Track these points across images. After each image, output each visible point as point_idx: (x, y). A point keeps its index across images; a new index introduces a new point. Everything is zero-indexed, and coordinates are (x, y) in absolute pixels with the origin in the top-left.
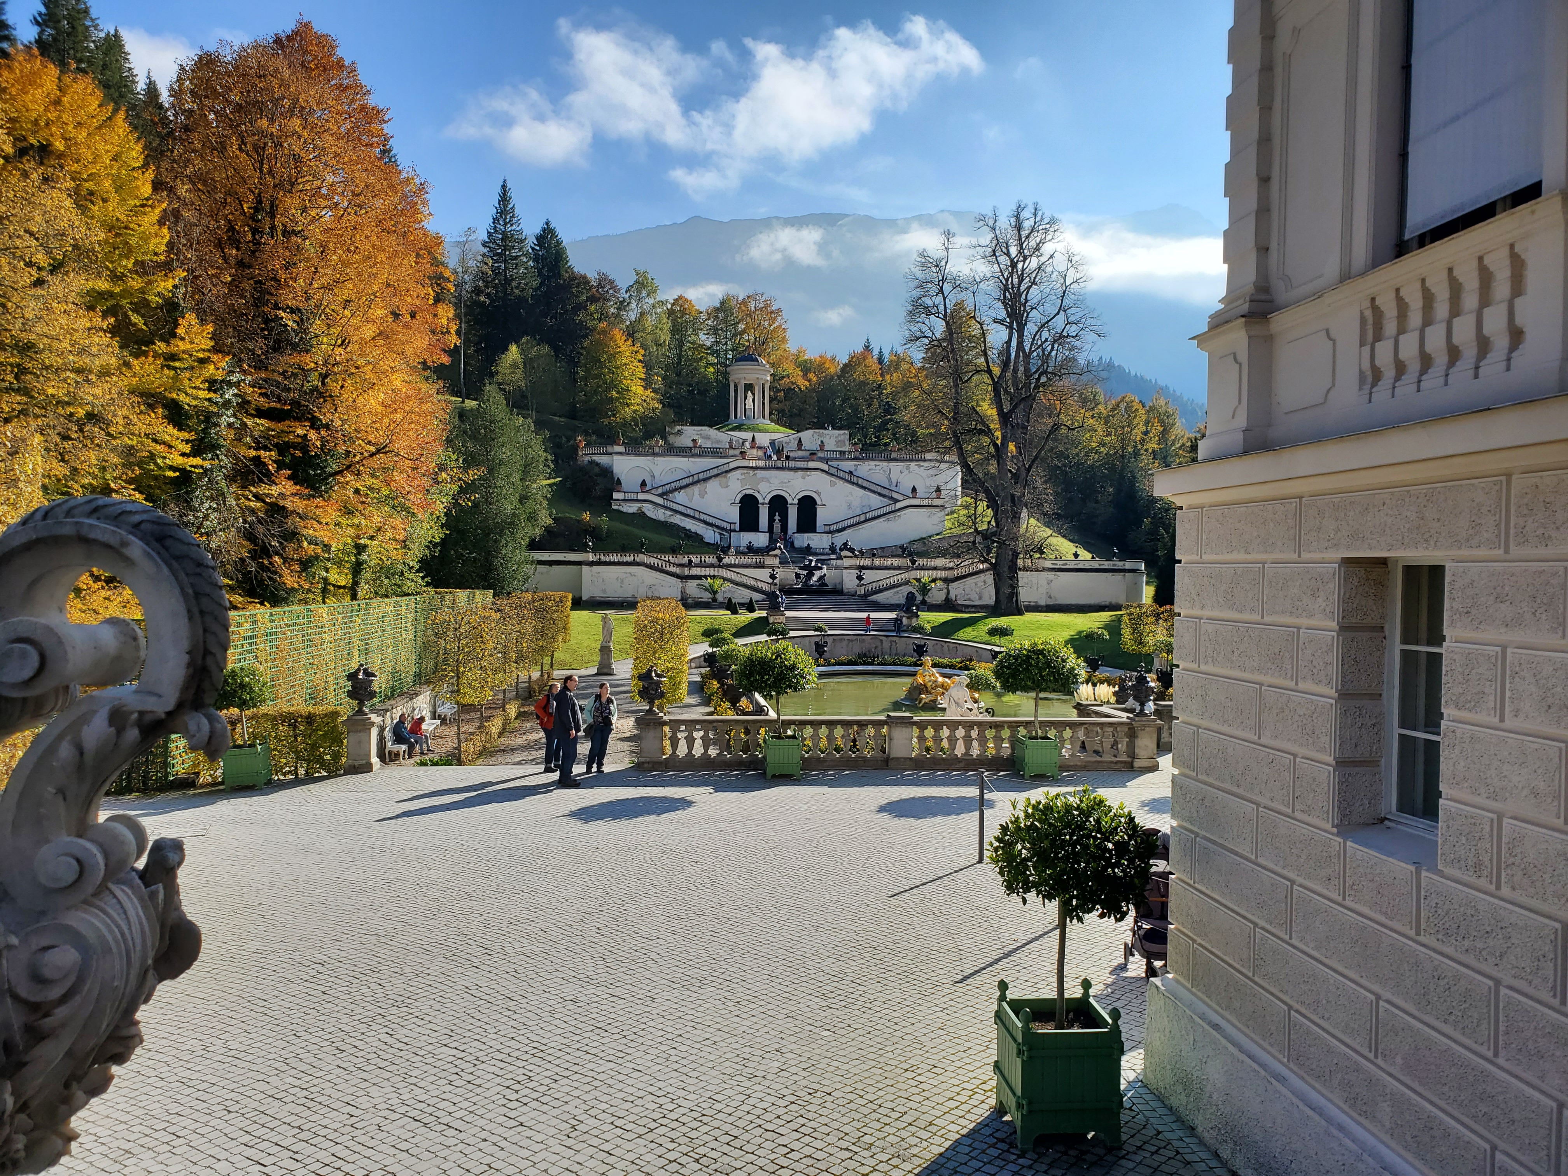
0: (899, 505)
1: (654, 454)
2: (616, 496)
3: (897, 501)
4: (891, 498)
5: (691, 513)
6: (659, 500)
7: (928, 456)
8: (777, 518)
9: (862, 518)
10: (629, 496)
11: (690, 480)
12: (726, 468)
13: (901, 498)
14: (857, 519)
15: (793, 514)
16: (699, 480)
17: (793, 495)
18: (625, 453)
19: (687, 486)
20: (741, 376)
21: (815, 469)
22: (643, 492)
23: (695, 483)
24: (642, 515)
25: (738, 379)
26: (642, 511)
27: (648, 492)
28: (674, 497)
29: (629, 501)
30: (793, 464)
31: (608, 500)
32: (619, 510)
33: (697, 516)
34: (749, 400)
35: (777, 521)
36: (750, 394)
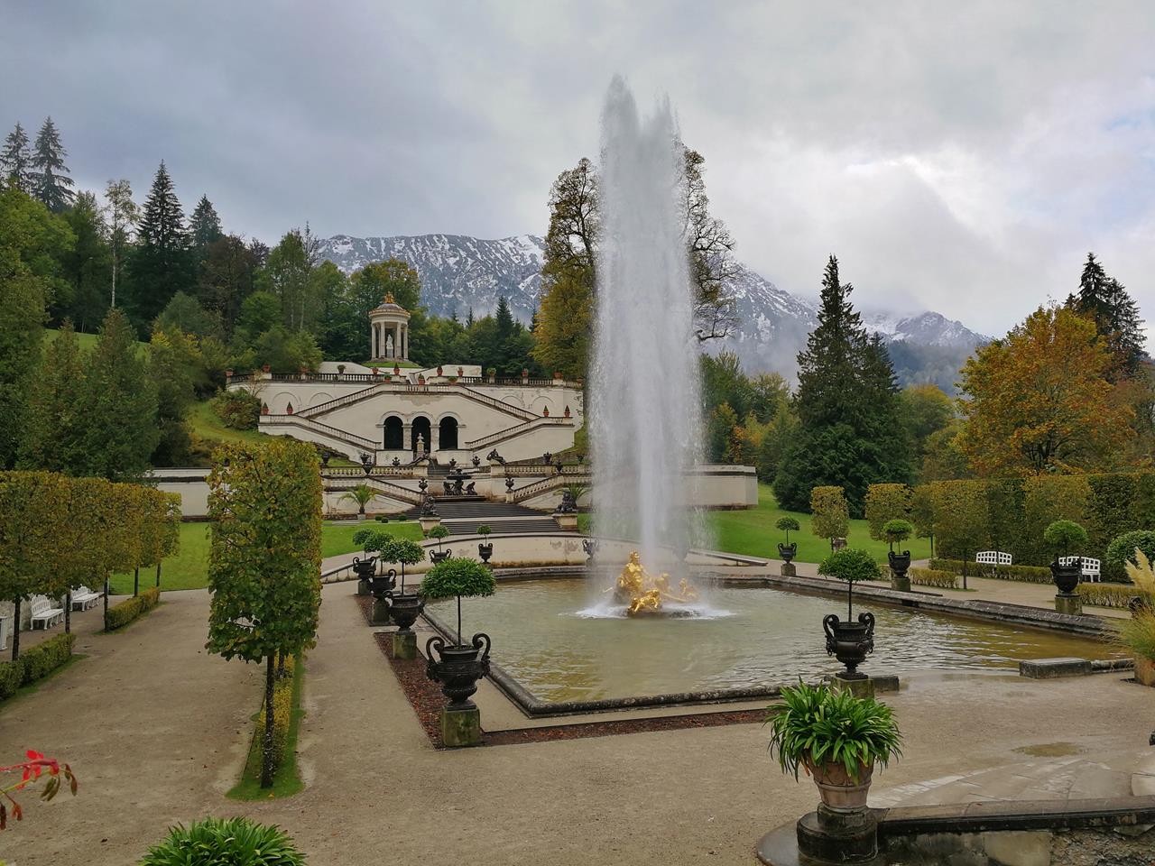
1: (300, 381)
3: (529, 421)
4: (525, 419)
5: (337, 434)
6: (306, 423)
8: (420, 437)
9: (501, 437)
10: (277, 420)
11: (337, 404)
12: (371, 393)
13: (534, 418)
15: (435, 434)
16: (345, 404)
17: (435, 417)
18: (273, 380)
19: (333, 409)
20: (382, 321)
21: (456, 393)
22: (290, 415)
23: (341, 406)
24: (288, 437)
25: (379, 323)
26: (289, 433)
27: (294, 415)
28: (319, 419)
29: (276, 424)
30: (431, 389)
31: (255, 425)
32: (265, 434)
33: (343, 436)
34: (390, 342)
35: (420, 441)
36: (389, 337)
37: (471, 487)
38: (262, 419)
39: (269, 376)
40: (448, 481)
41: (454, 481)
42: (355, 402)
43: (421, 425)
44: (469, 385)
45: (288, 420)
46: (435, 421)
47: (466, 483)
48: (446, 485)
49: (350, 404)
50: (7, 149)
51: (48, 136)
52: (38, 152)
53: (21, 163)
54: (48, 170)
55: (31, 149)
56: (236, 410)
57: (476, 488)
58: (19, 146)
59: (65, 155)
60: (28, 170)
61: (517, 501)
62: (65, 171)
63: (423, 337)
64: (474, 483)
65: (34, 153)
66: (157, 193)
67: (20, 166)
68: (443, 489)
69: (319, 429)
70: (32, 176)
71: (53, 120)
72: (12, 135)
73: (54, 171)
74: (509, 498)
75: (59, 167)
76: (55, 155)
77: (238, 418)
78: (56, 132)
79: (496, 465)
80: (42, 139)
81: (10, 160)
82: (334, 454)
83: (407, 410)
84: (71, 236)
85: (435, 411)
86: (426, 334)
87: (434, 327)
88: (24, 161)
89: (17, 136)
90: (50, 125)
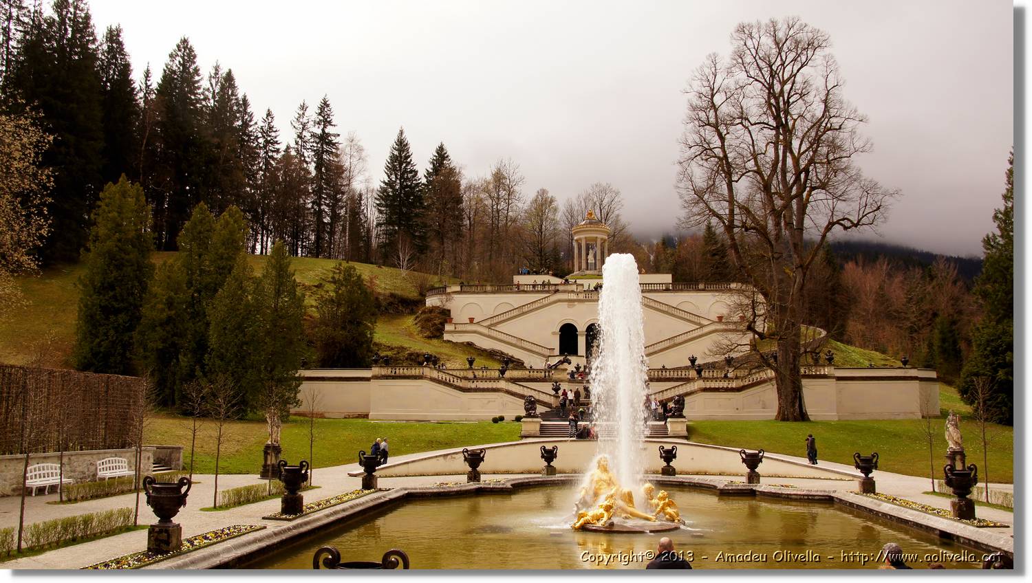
0: (706, 330)
1: (485, 292)
2: (448, 327)
3: (702, 326)
4: (699, 324)
5: (514, 341)
6: (486, 331)
7: (733, 286)
9: (672, 343)
10: (460, 328)
11: (516, 313)
12: (546, 302)
13: (706, 322)
14: (667, 344)
16: (523, 313)
18: (461, 292)
19: (512, 318)
22: (471, 323)
23: (519, 315)
25: (580, 239)
26: (470, 340)
27: (476, 324)
29: (459, 332)
31: (441, 333)
32: (449, 340)
33: (519, 343)
34: (591, 257)
39: (458, 289)
42: (533, 310)
43: (593, 331)
45: (470, 328)
49: (529, 312)
53: (305, 125)
65: (314, 117)
69: (497, 337)
75: (331, 126)
76: (330, 117)
80: (320, 107)
82: (511, 359)
83: (581, 317)
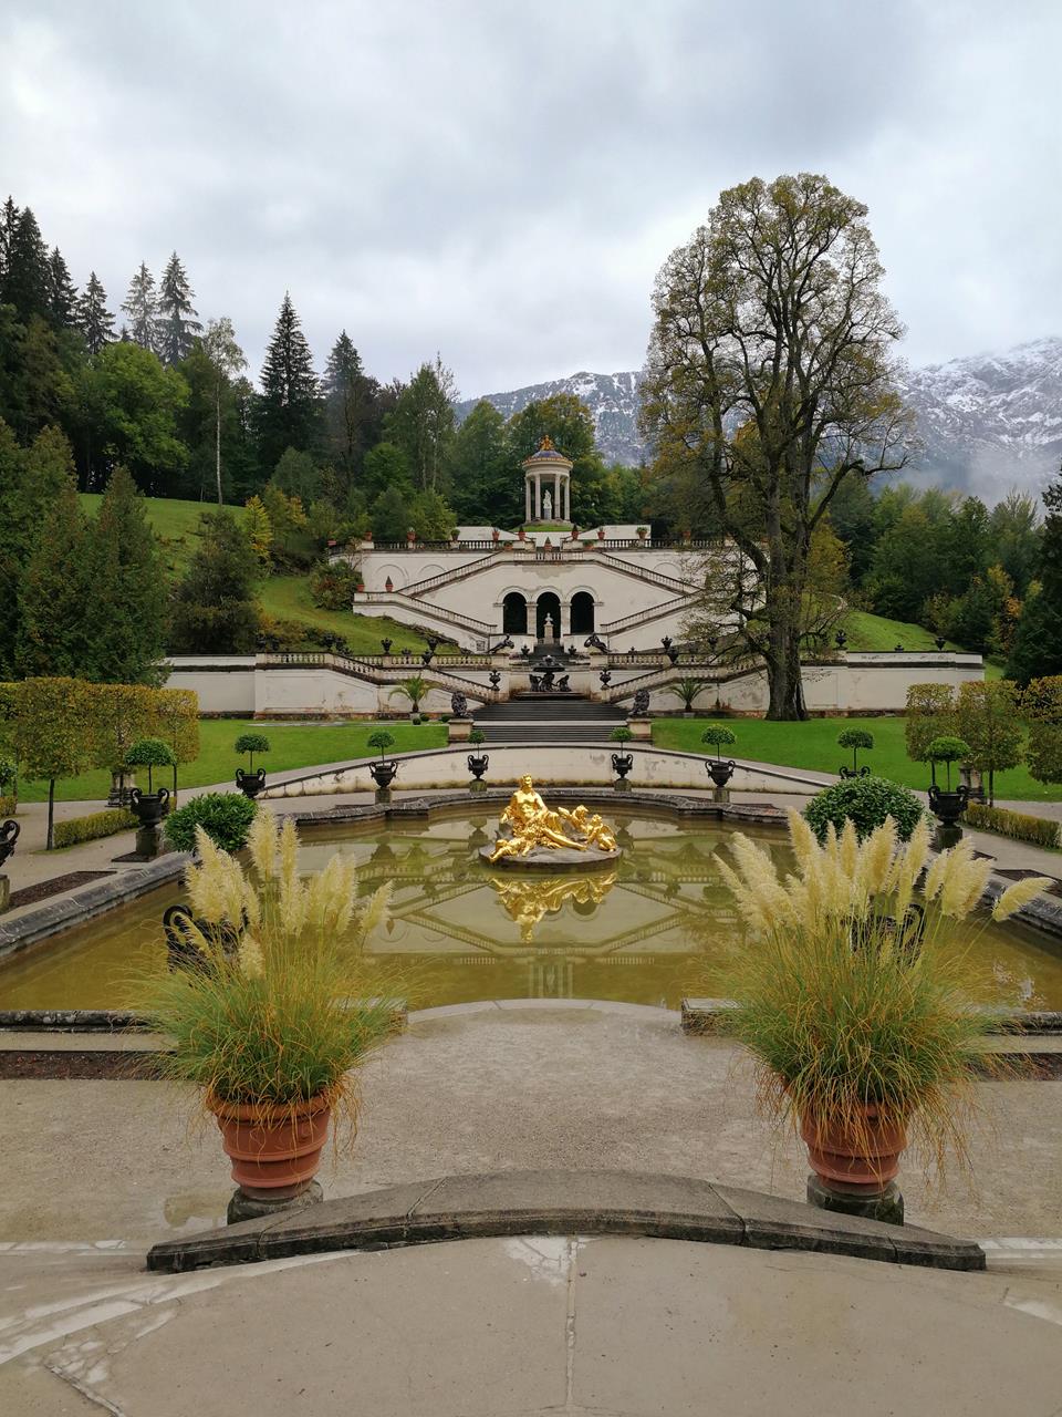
1: (407, 550)
3: (685, 595)
4: (683, 592)
5: (444, 615)
6: (408, 602)
8: (549, 619)
9: (645, 616)
11: (446, 578)
12: (485, 564)
13: (691, 591)
14: (639, 619)
15: (566, 614)
16: (456, 578)
17: (565, 593)
18: (375, 550)
19: (443, 585)
20: (536, 473)
21: (591, 561)
22: (389, 592)
23: (451, 581)
24: (387, 618)
25: (534, 477)
26: (388, 614)
27: (396, 592)
28: (426, 598)
29: (373, 603)
30: (566, 557)
31: (349, 604)
32: (360, 614)
33: (451, 619)
34: (547, 501)
35: (549, 624)
36: (547, 494)
37: (564, 681)
38: (358, 597)
39: (371, 545)
40: (535, 674)
41: (542, 675)
42: (468, 575)
43: (549, 602)
44: (612, 550)
45: (387, 598)
46: (565, 599)
47: (558, 676)
48: (533, 679)
49: (463, 578)
50: (132, 294)
51: (174, 274)
52: (163, 295)
53: (148, 309)
54: (176, 316)
55: (157, 292)
56: (329, 587)
57: (570, 683)
58: (145, 290)
59: (193, 295)
60: (156, 317)
61: (614, 700)
62: (193, 315)
63: (597, 491)
64: (567, 677)
65: (160, 296)
66: (281, 332)
67: (147, 313)
68: (529, 685)
69: (423, 609)
70: (158, 323)
71: (179, 256)
72: (137, 277)
73: (183, 316)
74: (605, 696)
75: (187, 311)
76: (183, 297)
77: (331, 597)
78: (182, 270)
79: (596, 654)
80: (168, 279)
81: (137, 307)
82: (441, 640)
83: (532, 584)
84: (184, 389)
85: (565, 585)
86: (600, 487)
87: (611, 480)
88: (150, 307)
89: (143, 279)
90: (176, 262)
